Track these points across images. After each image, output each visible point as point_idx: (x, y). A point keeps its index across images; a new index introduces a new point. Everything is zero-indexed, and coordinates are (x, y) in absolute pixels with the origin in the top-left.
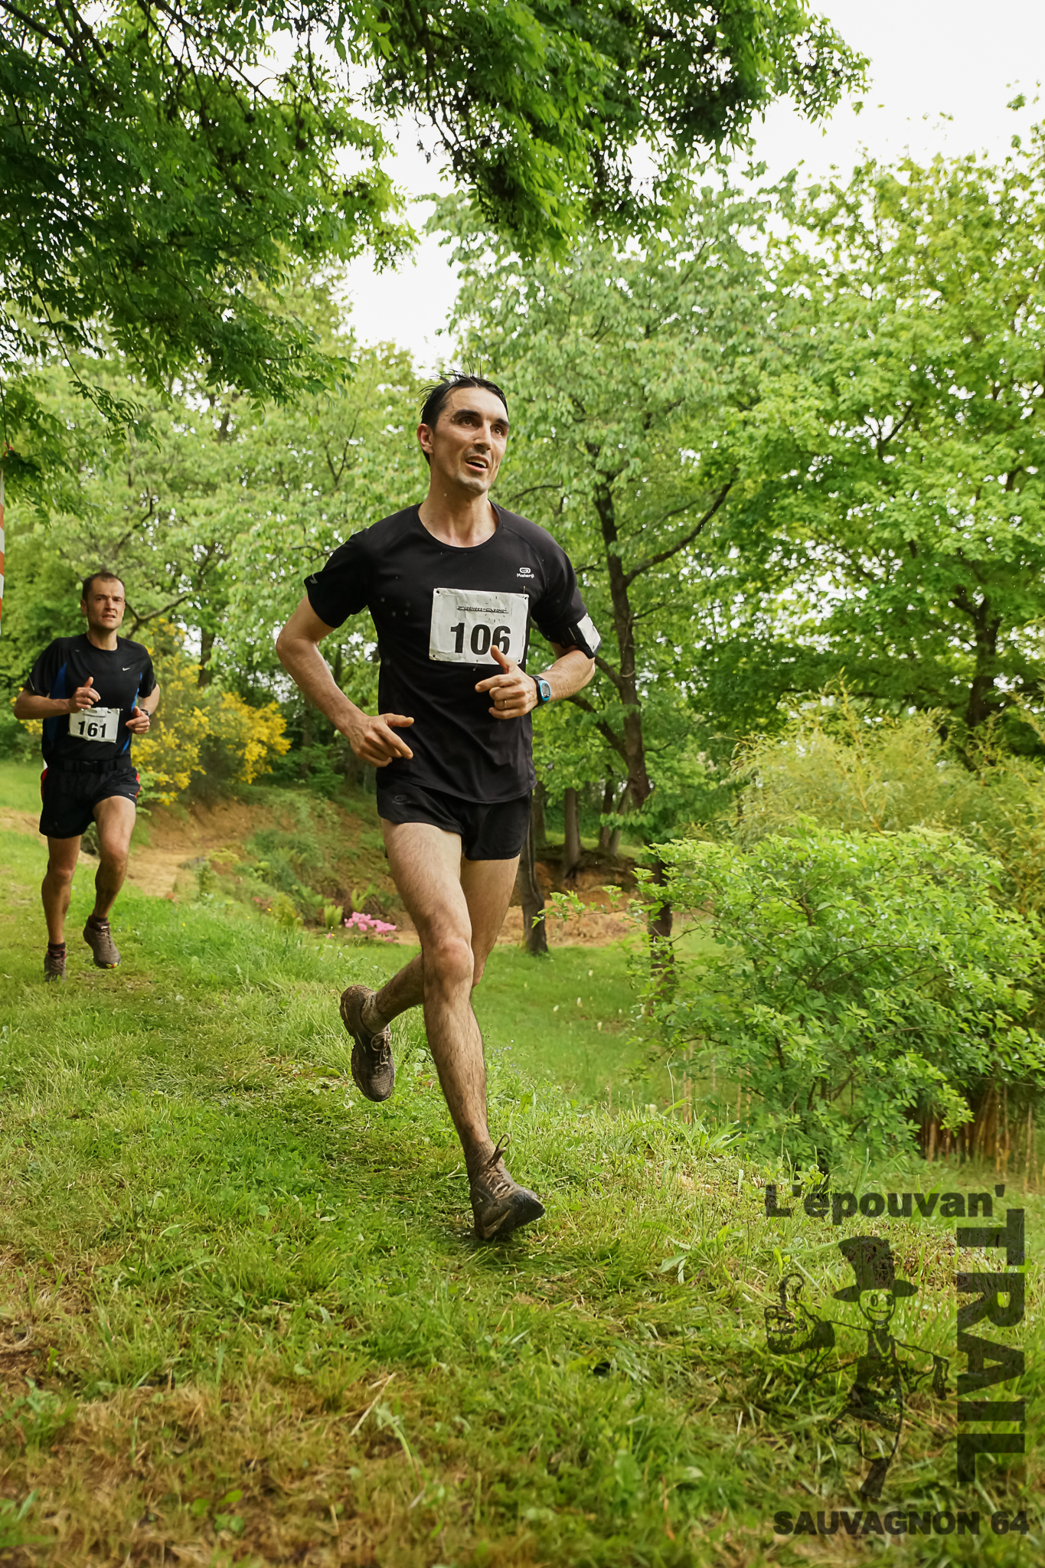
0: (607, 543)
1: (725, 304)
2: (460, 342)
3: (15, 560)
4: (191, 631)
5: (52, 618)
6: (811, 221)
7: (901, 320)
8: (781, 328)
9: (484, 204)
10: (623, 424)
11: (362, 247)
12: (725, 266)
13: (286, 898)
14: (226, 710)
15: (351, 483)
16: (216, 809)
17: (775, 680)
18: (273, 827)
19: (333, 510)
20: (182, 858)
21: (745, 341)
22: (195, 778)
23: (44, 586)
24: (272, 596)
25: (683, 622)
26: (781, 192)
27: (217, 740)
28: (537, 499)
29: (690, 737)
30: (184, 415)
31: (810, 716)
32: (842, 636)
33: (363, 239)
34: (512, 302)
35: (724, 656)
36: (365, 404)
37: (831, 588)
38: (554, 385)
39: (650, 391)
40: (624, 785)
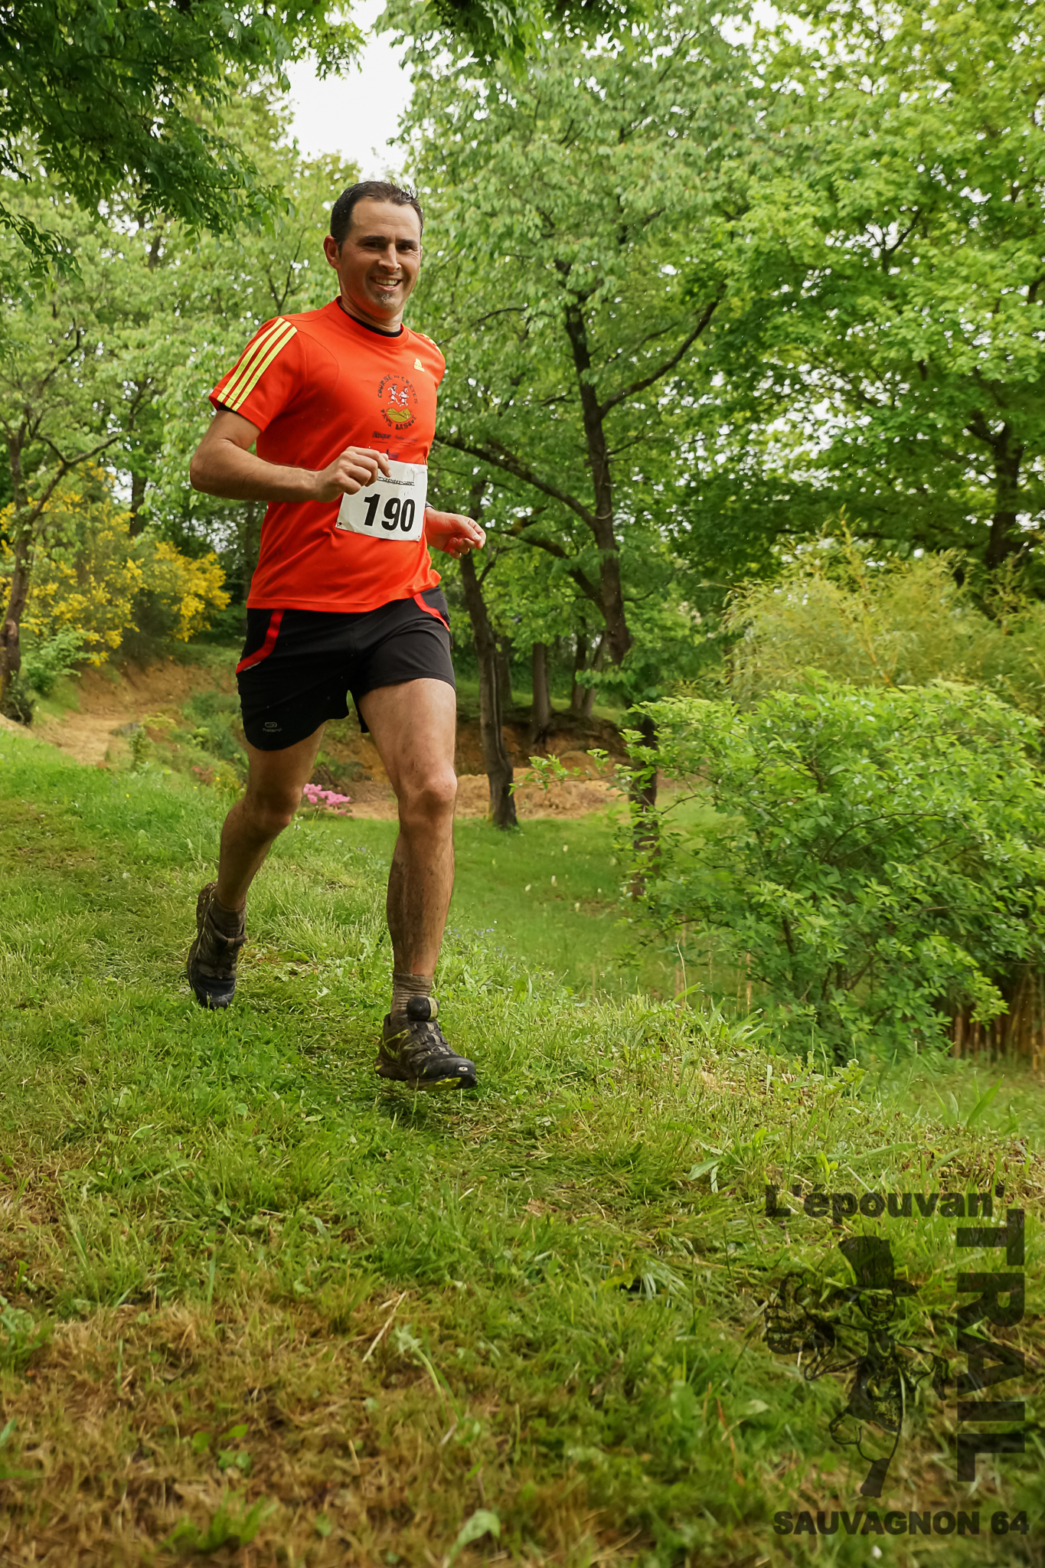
0: (580, 370)
1: (709, 103)
2: (412, 153)
4: (121, 475)
7: (906, 114)
8: (772, 128)
10: (596, 239)
11: (303, 50)
12: (707, 61)
13: (228, 767)
14: (160, 561)
16: (151, 670)
17: (767, 521)
18: (212, 689)
20: (113, 724)
21: (732, 142)
22: (127, 635)
25: (664, 458)
27: (151, 594)
28: (500, 324)
29: (672, 586)
30: (111, 239)
31: (809, 560)
32: (842, 470)
33: (305, 42)
34: (472, 106)
35: (710, 494)
36: (309, 224)
37: (829, 416)
38: (520, 197)
39: (626, 200)
40: (599, 640)
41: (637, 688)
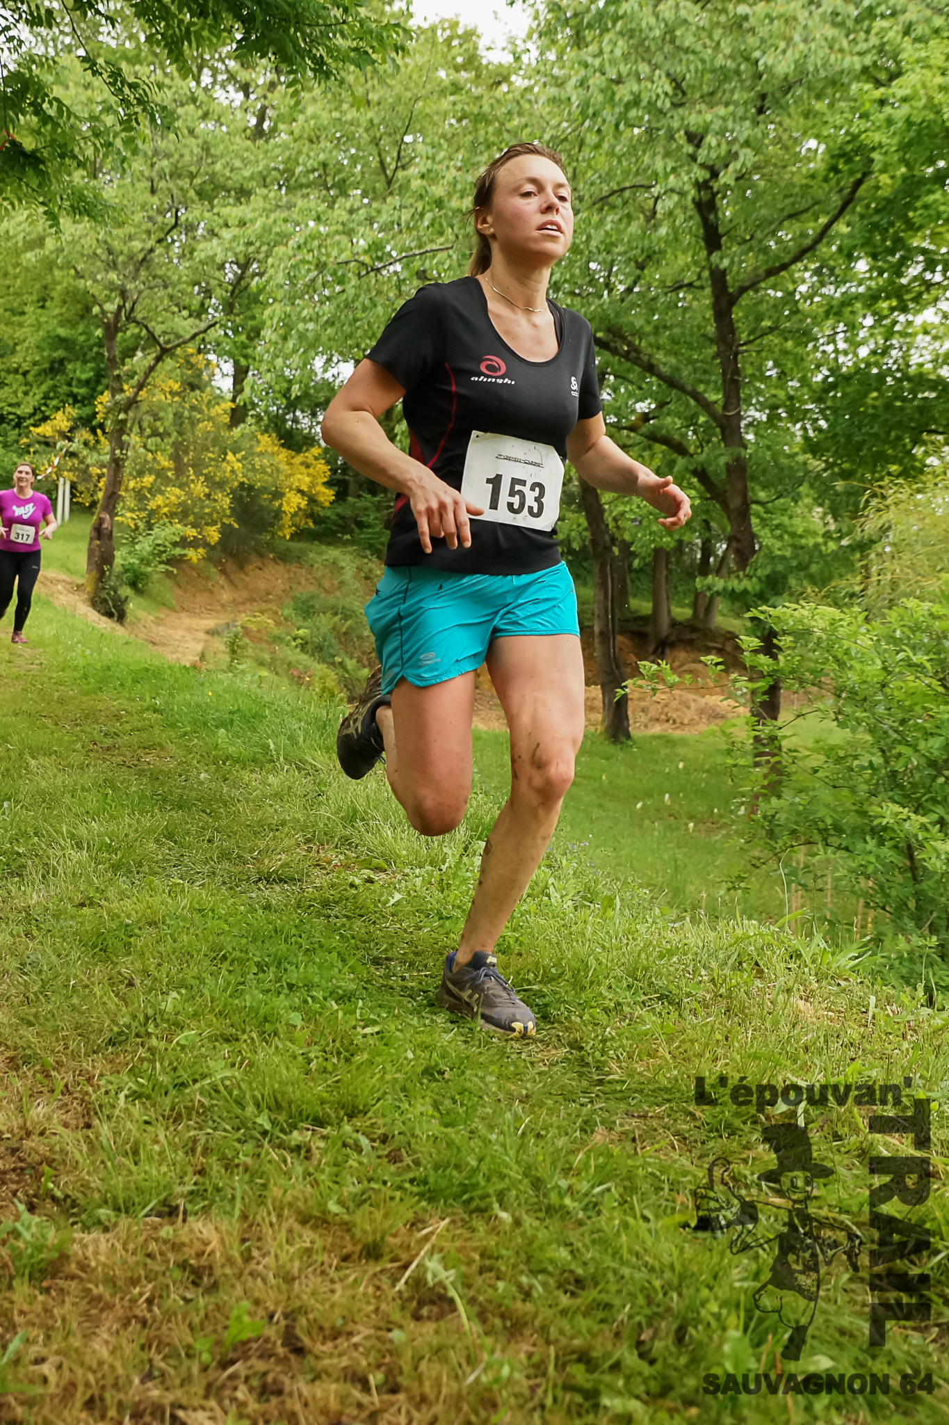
0: (710, 254)
2: (536, 15)
3: (25, 282)
4: (222, 362)
5: (66, 349)
10: (731, 108)
13: (329, 671)
14: (261, 454)
15: (404, 188)
16: (249, 567)
17: (911, 419)
18: (313, 589)
19: (384, 218)
20: (210, 623)
22: (226, 532)
23: (57, 311)
24: (315, 319)
25: (799, 350)
27: (251, 489)
28: (625, 203)
29: (803, 489)
30: (213, 110)
35: (848, 390)
36: (423, 92)
38: (649, 62)
39: (765, 64)
40: (724, 546)
41: (762, 597)
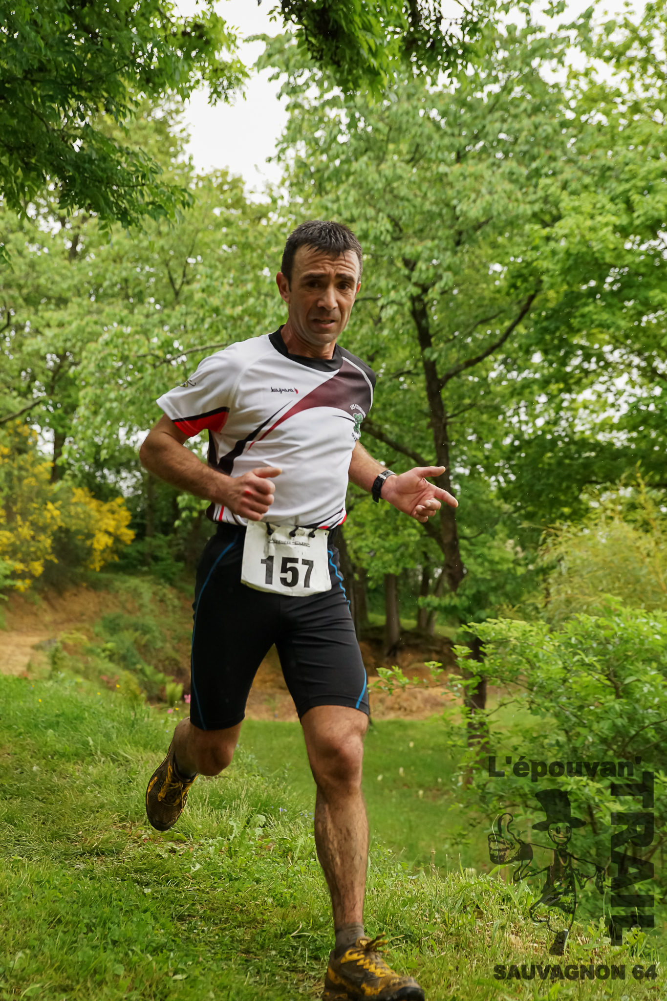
0: (423, 349)
1: (529, 130)
2: (287, 169)
4: (44, 432)
6: (607, 53)
8: (581, 152)
9: (310, 42)
10: (436, 242)
11: (198, 82)
12: (529, 97)
13: (131, 676)
14: (76, 504)
15: (190, 297)
16: (67, 594)
17: (577, 473)
18: (118, 611)
19: (173, 321)
20: (35, 640)
21: (548, 164)
22: (48, 566)
24: (119, 399)
25: (493, 421)
26: (579, 28)
27: (67, 531)
28: (358, 311)
29: (498, 527)
30: (37, 236)
31: (611, 506)
32: (639, 432)
33: (199, 75)
34: (335, 132)
35: (530, 451)
36: (202, 226)
37: (628, 388)
38: (374, 207)
39: (461, 210)
40: (440, 571)
41: (469, 610)
